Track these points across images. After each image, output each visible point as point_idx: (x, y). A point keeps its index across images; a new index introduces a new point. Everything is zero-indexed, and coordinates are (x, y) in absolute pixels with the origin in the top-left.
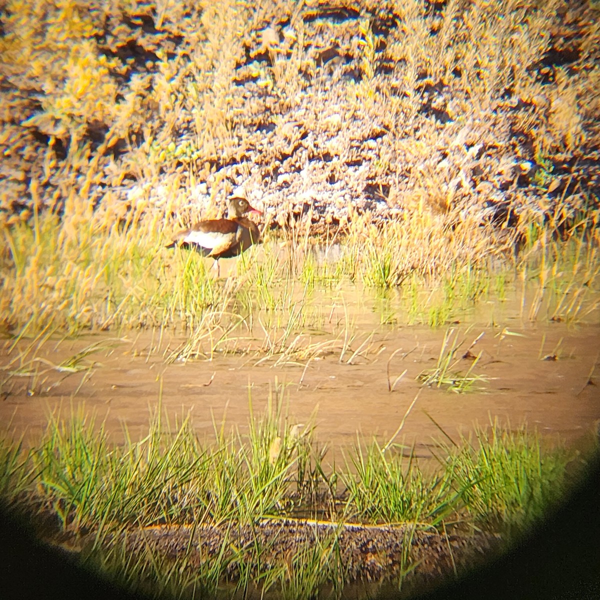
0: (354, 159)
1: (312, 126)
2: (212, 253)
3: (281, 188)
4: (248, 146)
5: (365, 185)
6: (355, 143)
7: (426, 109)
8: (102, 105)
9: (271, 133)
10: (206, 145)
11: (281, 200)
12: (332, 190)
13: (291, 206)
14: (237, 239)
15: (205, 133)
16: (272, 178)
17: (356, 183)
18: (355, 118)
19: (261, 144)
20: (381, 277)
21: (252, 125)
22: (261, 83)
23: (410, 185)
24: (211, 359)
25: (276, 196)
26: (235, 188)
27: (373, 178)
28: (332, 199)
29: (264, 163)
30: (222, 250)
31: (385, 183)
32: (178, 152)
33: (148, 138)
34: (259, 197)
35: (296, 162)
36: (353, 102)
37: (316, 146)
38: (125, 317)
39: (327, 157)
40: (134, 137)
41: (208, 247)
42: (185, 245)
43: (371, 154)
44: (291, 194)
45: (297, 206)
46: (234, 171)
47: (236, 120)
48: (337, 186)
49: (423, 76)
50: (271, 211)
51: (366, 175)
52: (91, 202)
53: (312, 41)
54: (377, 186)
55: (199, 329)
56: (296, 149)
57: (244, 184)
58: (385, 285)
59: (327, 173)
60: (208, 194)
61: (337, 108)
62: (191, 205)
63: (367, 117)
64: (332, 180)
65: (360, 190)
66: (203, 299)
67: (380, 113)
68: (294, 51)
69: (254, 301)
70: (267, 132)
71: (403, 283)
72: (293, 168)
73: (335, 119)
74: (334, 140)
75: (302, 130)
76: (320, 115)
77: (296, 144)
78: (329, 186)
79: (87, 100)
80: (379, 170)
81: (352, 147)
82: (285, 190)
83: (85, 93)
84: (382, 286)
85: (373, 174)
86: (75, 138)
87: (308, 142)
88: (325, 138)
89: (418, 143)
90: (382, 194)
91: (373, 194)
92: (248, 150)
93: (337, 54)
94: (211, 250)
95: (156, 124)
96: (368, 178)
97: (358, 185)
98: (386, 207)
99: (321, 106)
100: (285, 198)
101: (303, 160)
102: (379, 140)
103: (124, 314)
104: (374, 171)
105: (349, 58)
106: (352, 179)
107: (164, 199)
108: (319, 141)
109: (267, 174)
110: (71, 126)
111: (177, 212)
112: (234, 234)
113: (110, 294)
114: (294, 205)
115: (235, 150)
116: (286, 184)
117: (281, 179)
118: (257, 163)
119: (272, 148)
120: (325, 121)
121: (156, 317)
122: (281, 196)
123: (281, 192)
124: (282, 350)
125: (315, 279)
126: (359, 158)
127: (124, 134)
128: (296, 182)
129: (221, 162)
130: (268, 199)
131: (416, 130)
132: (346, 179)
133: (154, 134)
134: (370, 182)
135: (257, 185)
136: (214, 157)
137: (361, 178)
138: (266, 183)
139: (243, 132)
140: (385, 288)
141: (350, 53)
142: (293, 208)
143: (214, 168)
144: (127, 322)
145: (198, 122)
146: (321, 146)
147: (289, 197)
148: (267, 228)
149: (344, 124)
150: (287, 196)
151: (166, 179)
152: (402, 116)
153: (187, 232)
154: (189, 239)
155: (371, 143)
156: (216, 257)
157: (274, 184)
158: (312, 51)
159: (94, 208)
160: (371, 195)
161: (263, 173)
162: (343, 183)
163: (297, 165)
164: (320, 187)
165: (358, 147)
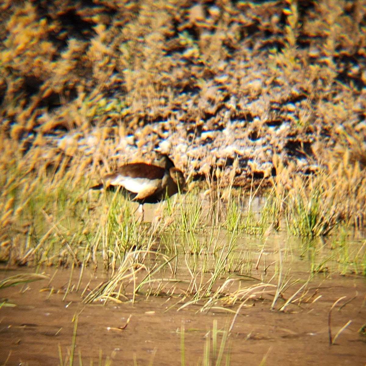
0: (274, 119)
1: (234, 90)
2: (137, 197)
3: (204, 143)
4: (174, 106)
5: (286, 142)
6: (275, 106)
7: (343, 77)
8: (40, 62)
9: (195, 96)
10: (135, 103)
11: (204, 154)
12: (254, 146)
13: (214, 159)
14: (162, 185)
15: (134, 93)
16: (196, 135)
17: (277, 140)
18: (275, 84)
19: (186, 105)
20: (306, 226)
21: (178, 87)
22: (187, 54)
23: (331, 142)
24: (132, 301)
25: (199, 150)
26: (160, 142)
27: (294, 136)
28: (254, 154)
29: (188, 121)
30: (147, 194)
31: (305, 140)
32: (109, 108)
33: (82, 95)
34: (184, 150)
35: (219, 121)
36: (274, 69)
37: (238, 108)
38: (45, 253)
39: (249, 118)
40: (68, 93)
41: (134, 190)
42: (112, 188)
43: (290, 116)
44: (214, 148)
45: (221, 160)
46: (161, 127)
47: (164, 83)
48: (259, 142)
49: (338, 48)
50: (194, 163)
51: (287, 133)
52: (21, 147)
53: (235, 19)
54: (298, 143)
55: (121, 269)
56: (219, 109)
57: (170, 138)
58: (310, 234)
59: (250, 130)
60: (136, 146)
61: (258, 75)
62: (118, 155)
63: (286, 84)
64: (254, 136)
65: (281, 146)
66: (126, 241)
67: (298, 80)
68: (219, 26)
69: (178, 245)
70: (192, 95)
71: (330, 233)
72: (216, 126)
73: (256, 85)
74: (255, 103)
75: (225, 93)
76: (242, 81)
77: (220, 104)
78: (251, 142)
79: (25, 56)
80: (300, 128)
81: (272, 109)
82: (209, 145)
83: (24, 50)
84: (308, 235)
85: (294, 132)
86: (10, 89)
87: (231, 104)
88: (246, 101)
89: (336, 107)
90: (303, 151)
91: (294, 150)
92: (174, 109)
93: (258, 30)
94: (136, 194)
95: (90, 83)
96: (289, 136)
97: (280, 141)
98: (305, 163)
99: (243, 73)
100: (208, 152)
101: (225, 120)
102: (298, 104)
103: (44, 250)
104: (295, 129)
105: (268, 33)
106: (273, 137)
107: (93, 148)
108: (241, 104)
109: (191, 131)
110: (9, 79)
111: (105, 161)
112: (160, 181)
113: (31, 229)
114: (217, 159)
115: (161, 109)
116: (210, 140)
117: (204, 135)
118: (182, 121)
119: (196, 109)
120: (246, 87)
121: (76, 255)
122: (205, 150)
123: (205, 147)
124: (209, 294)
125: (240, 227)
126: (279, 119)
127: (58, 89)
128: (219, 138)
129: (149, 119)
130: (192, 152)
131: (334, 95)
132: (267, 137)
133: (87, 92)
134: (291, 139)
135: (182, 140)
136: (142, 114)
137: (283, 135)
138: (191, 139)
139: (170, 93)
140: (310, 238)
141: (270, 29)
142: (216, 161)
143: (142, 123)
144: (46, 259)
145: (128, 84)
146: (243, 107)
147: (212, 151)
148: (190, 178)
149: (265, 90)
150: (210, 150)
151: (96, 131)
152: (320, 82)
153: (114, 176)
154: (115, 182)
155: (291, 107)
156: (141, 201)
157: (198, 140)
158: (235, 26)
159: (25, 152)
160: (292, 152)
161: (188, 129)
162: (264, 140)
163: (220, 124)
164: (243, 143)
165: (278, 110)
